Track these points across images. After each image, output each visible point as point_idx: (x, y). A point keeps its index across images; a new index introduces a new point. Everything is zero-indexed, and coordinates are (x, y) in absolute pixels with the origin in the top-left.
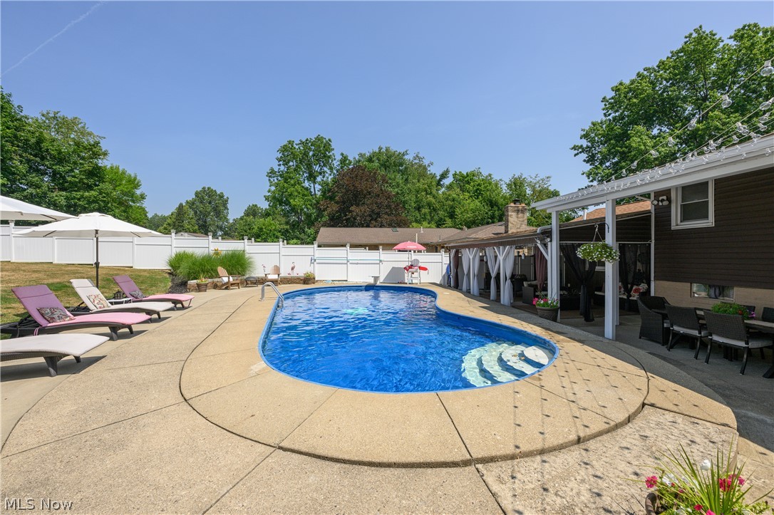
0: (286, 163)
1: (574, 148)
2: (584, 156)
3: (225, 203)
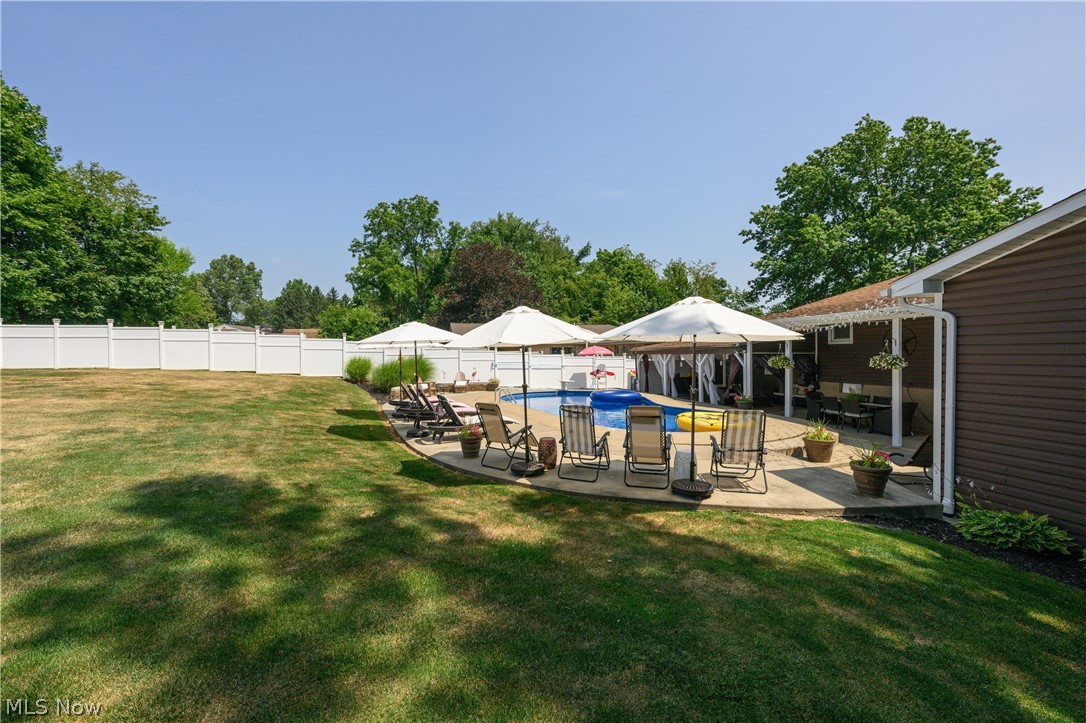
0: (376, 233)
1: (743, 233)
2: (754, 243)
3: (257, 278)
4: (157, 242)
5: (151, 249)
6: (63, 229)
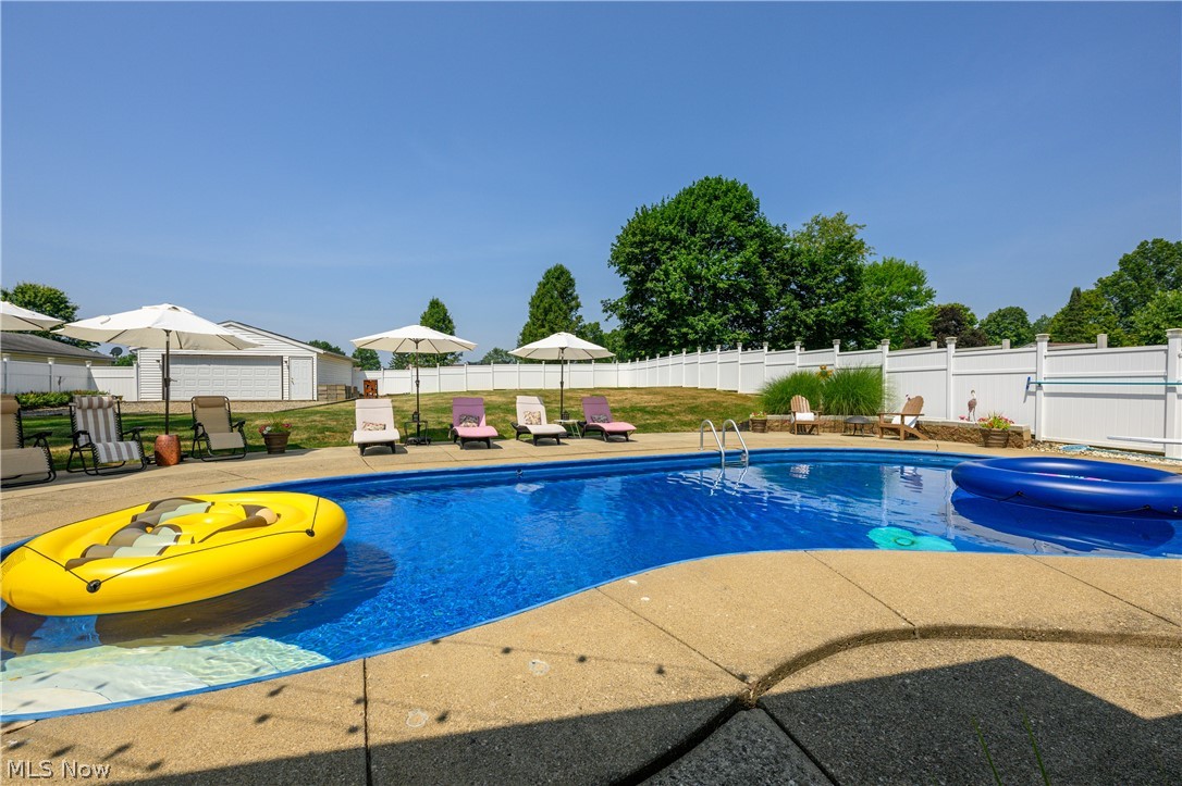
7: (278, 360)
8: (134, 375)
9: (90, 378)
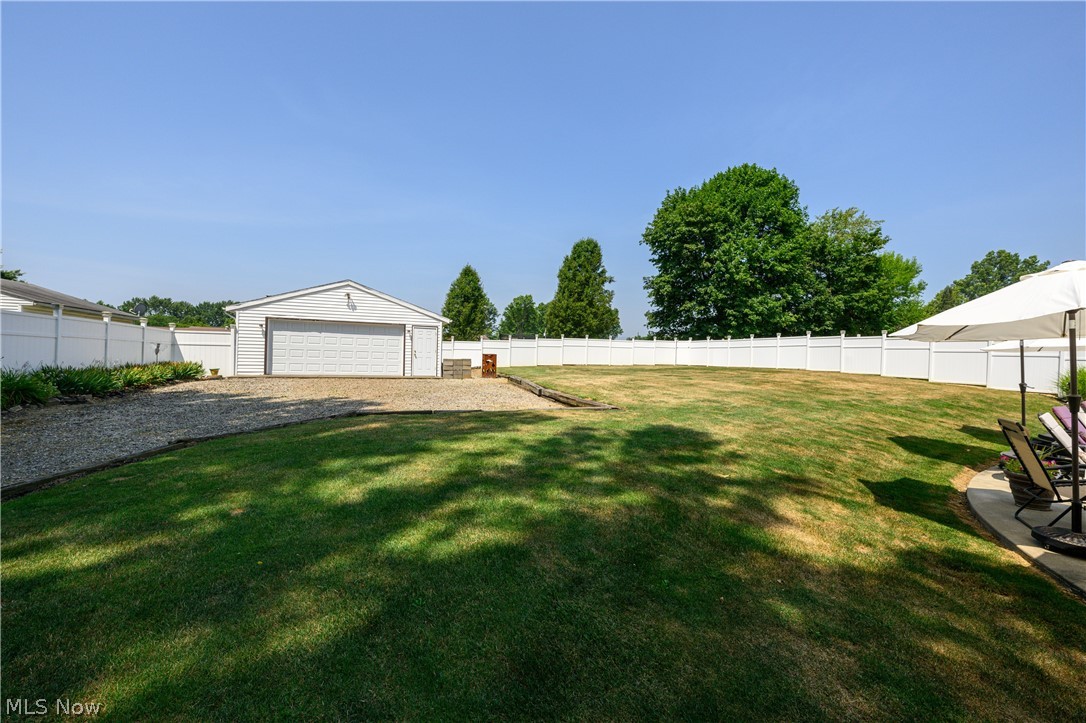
4: (878, 260)
5: (874, 268)
6: (806, 268)
7: (400, 329)
8: (232, 343)
9: (174, 345)
